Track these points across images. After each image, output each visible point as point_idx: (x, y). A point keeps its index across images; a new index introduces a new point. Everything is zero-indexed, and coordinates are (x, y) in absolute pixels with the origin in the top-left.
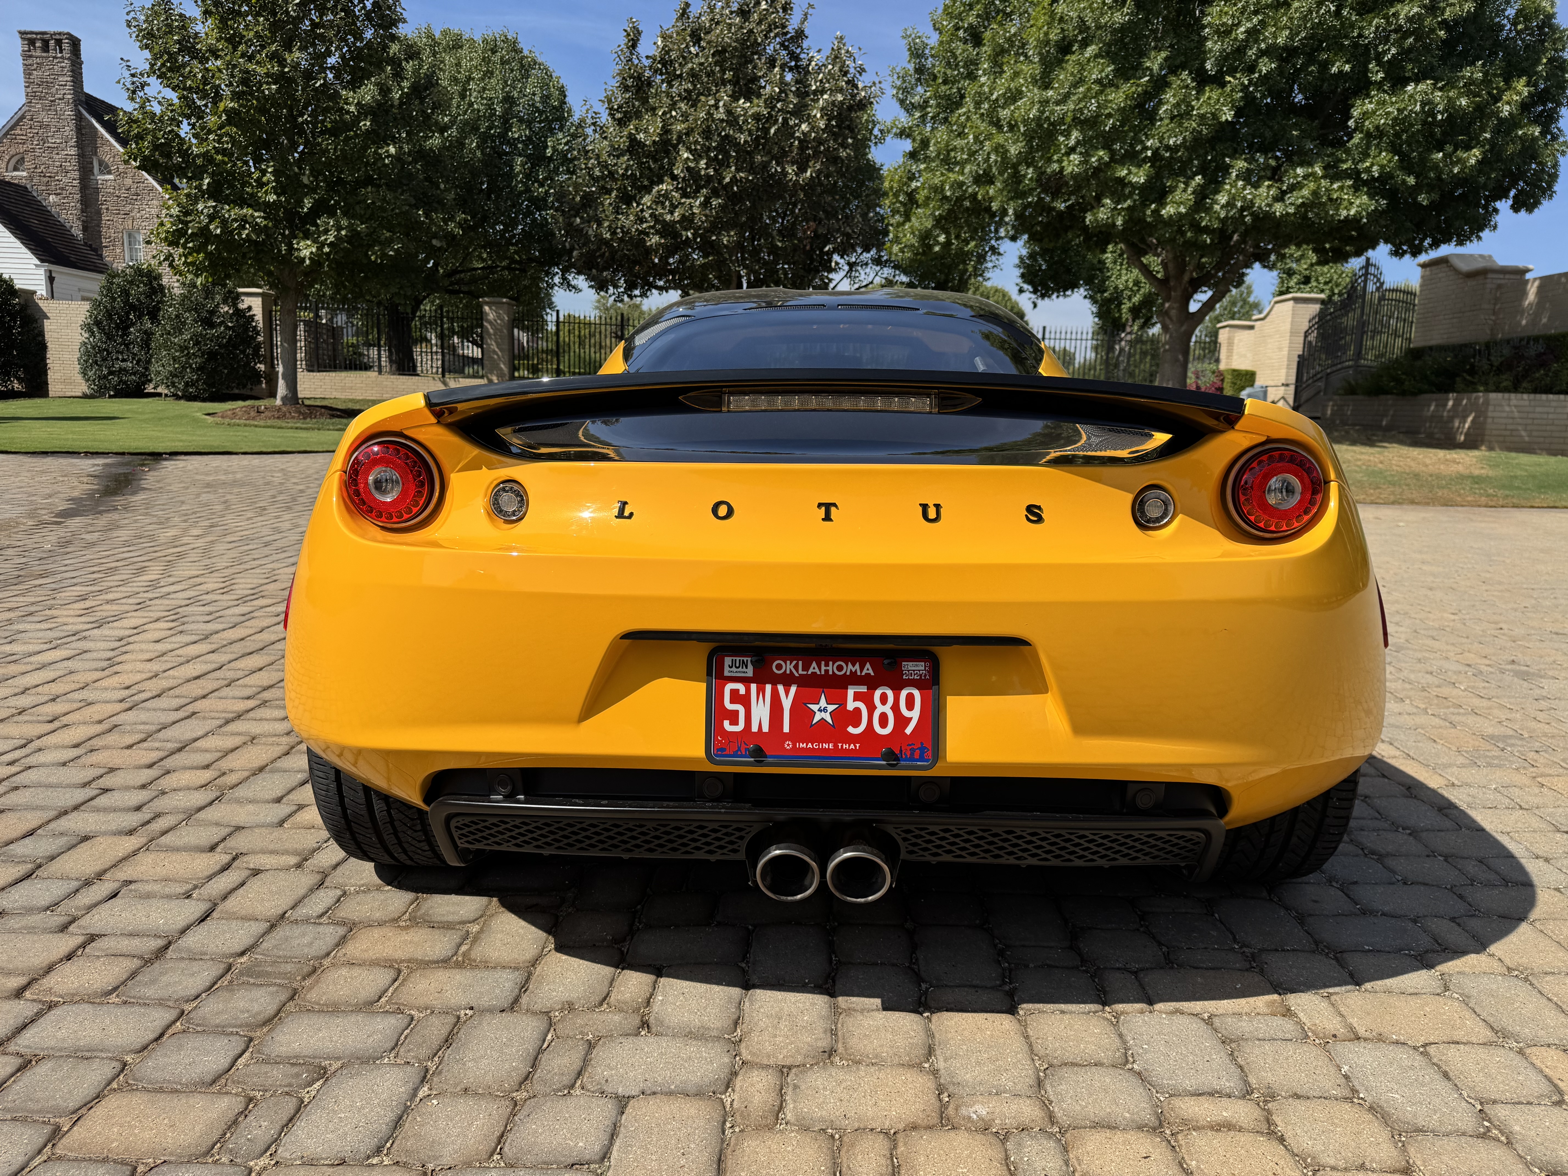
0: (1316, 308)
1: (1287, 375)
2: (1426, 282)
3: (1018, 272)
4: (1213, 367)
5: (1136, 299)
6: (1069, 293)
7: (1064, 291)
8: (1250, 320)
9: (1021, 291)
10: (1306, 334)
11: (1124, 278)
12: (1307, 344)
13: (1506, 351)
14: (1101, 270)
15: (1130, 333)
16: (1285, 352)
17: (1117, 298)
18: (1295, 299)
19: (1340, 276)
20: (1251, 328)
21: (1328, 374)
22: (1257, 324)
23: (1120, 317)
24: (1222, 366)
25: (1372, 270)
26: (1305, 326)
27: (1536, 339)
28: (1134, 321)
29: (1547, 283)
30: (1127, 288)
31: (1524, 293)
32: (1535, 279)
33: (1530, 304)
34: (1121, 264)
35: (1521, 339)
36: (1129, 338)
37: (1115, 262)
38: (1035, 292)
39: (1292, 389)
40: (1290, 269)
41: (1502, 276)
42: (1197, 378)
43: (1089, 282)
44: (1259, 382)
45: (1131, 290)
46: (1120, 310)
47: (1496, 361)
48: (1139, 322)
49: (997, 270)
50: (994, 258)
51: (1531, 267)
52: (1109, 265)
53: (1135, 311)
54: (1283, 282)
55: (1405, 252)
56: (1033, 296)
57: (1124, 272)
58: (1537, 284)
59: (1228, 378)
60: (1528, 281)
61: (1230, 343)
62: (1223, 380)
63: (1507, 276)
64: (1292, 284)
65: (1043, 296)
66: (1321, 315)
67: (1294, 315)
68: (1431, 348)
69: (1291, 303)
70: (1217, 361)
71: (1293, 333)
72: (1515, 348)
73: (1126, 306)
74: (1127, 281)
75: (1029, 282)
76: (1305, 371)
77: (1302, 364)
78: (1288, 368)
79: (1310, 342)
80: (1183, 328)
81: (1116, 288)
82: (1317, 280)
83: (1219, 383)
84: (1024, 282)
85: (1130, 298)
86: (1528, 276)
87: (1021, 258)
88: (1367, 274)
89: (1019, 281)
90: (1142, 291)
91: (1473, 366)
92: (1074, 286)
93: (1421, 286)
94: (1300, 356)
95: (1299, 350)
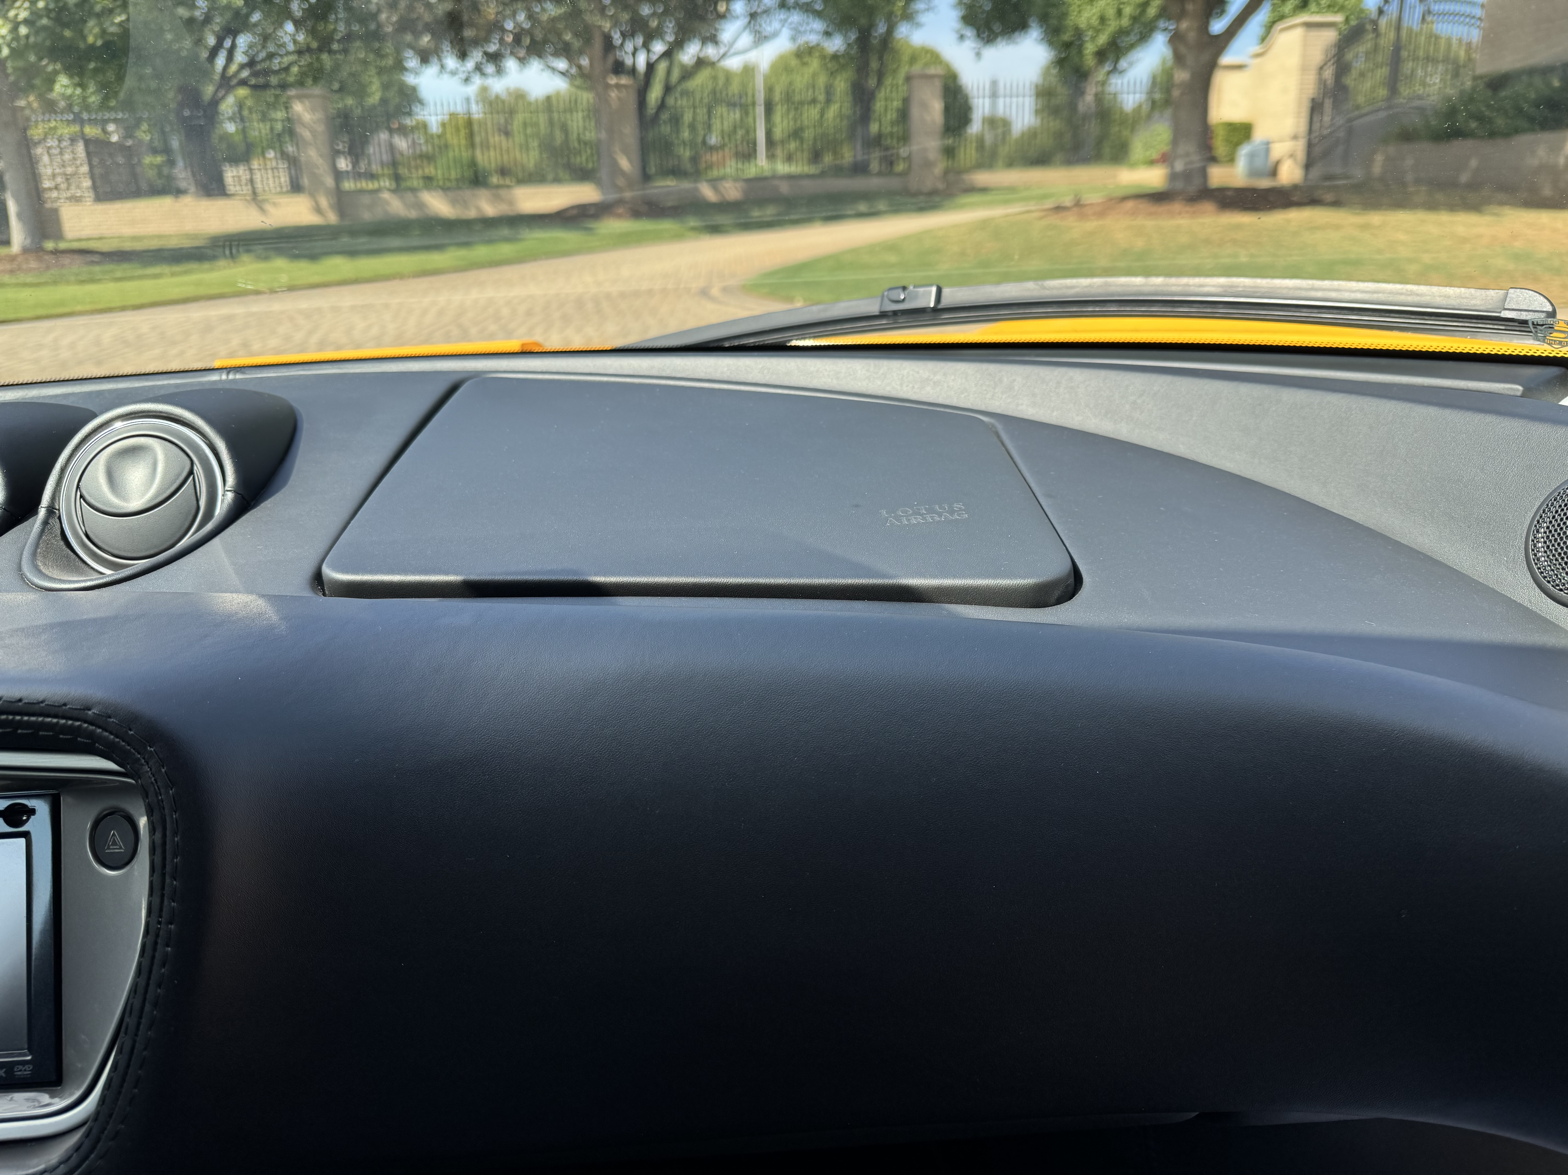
0: (1330, 36)
1: (1296, 126)
5: (1103, 39)
10: (1320, 70)
12: (1321, 82)
15: (1095, 84)
16: (1292, 94)
17: (1078, 38)
18: (1309, 25)
20: (1244, 68)
21: (1351, 121)
22: (1254, 62)
23: (1083, 64)
24: (1214, 119)
26: (1318, 58)
28: (1103, 66)
30: (1089, 27)
36: (1094, 89)
38: (979, 39)
39: (1303, 142)
43: (1044, 19)
44: (1259, 135)
46: (1081, 53)
48: (1106, 69)
56: (976, 45)
57: (1086, 7)
59: (1221, 134)
61: (1222, 89)
62: (1213, 138)
66: (1339, 42)
67: (1305, 45)
69: (1299, 32)
70: (1206, 112)
71: (1304, 69)
73: (1090, 48)
76: (1319, 118)
77: (1317, 108)
78: (1297, 116)
79: (1325, 81)
80: (1205, 58)
81: (1076, 28)
85: (1093, 39)
94: (1313, 100)
95: (1311, 90)
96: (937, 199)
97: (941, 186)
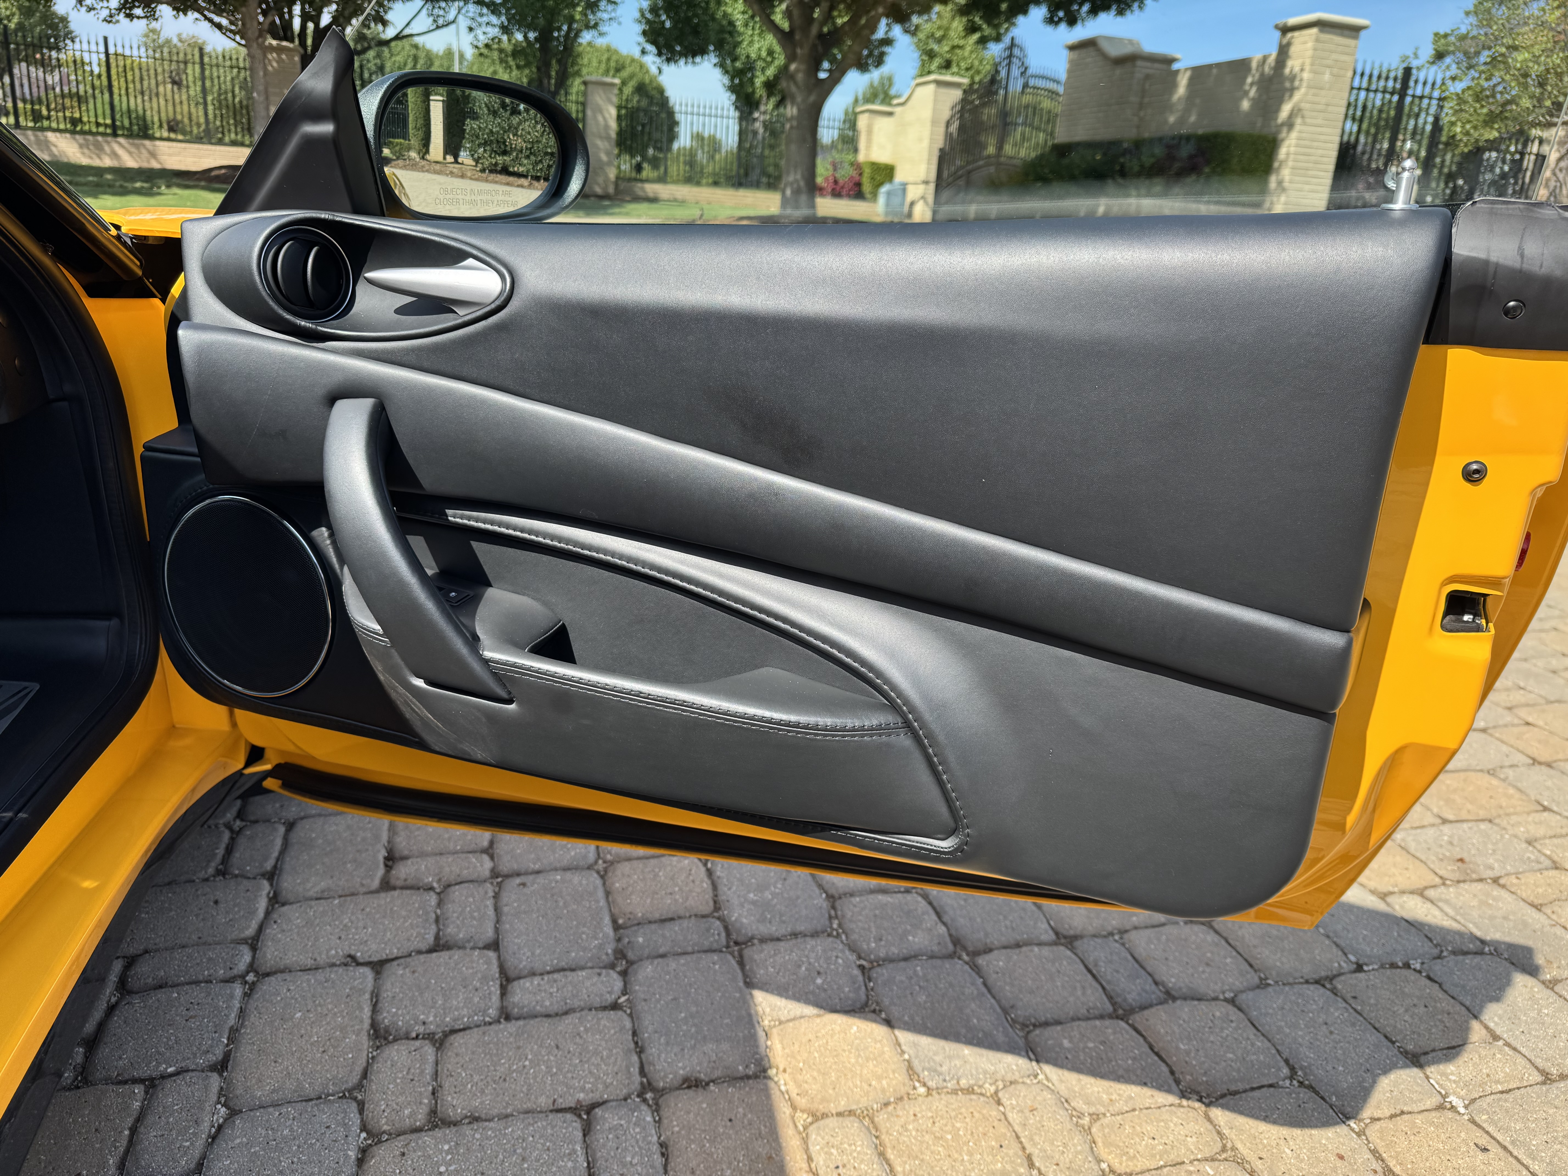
0: (956, 95)
1: (928, 172)
2: (1074, 68)
3: (639, 28)
4: (850, 157)
5: (771, 72)
6: (698, 59)
7: (694, 56)
8: (890, 104)
9: (643, 52)
10: (948, 124)
11: (756, 46)
12: (948, 136)
13: (1158, 151)
14: (731, 33)
15: (765, 113)
16: (926, 143)
17: (749, 67)
18: (939, 83)
19: (981, 62)
20: (890, 114)
21: (969, 172)
22: (898, 110)
23: (754, 92)
24: (861, 157)
25: (1016, 51)
26: (946, 114)
27: (1188, 138)
28: (768, 97)
29: (1199, 73)
30: (759, 57)
31: (1174, 85)
32: (1186, 69)
33: (1179, 99)
34: (753, 29)
35: (1173, 138)
36: (762, 118)
37: (746, 25)
38: (660, 54)
39: (932, 187)
40: (932, 50)
41: (1148, 64)
42: (835, 169)
43: (720, 47)
44: (900, 177)
45: (764, 60)
46: (753, 83)
47: (1148, 161)
48: (772, 101)
49: (614, 24)
50: (610, 7)
51: (1178, 55)
52: (741, 29)
53: (770, 86)
54: (923, 65)
55: (1060, 20)
56: (658, 60)
57: (756, 38)
58: (1188, 74)
59: (867, 171)
60: (1177, 72)
61: (870, 132)
62: (861, 174)
63: (1157, 65)
64: (934, 67)
65: (668, 60)
66: (964, 101)
67: (936, 101)
68: (1078, 144)
69: (932, 87)
70: (856, 150)
71: (934, 122)
72: (1169, 147)
73: (759, 81)
74: (760, 49)
75: (653, 42)
76: (945, 167)
77: (944, 158)
78: (929, 163)
79: (951, 134)
80: (812, 98)
81: (748, 57)
82: (958, 65)
83: (857, 178)
84: (647, 41)
85: (763, 70)
86: (1175, 66)
87: (642, 11)
88: (1010, 56)
89: (642, 39)
90: (777, 63)
91: (1122, 166)
92: (702, 51)
93: (1070, 72)
94: (941, 150)
95: (940, 142)
96: (607, 203)
97: (611, 190)
